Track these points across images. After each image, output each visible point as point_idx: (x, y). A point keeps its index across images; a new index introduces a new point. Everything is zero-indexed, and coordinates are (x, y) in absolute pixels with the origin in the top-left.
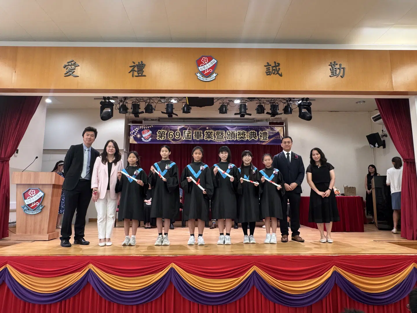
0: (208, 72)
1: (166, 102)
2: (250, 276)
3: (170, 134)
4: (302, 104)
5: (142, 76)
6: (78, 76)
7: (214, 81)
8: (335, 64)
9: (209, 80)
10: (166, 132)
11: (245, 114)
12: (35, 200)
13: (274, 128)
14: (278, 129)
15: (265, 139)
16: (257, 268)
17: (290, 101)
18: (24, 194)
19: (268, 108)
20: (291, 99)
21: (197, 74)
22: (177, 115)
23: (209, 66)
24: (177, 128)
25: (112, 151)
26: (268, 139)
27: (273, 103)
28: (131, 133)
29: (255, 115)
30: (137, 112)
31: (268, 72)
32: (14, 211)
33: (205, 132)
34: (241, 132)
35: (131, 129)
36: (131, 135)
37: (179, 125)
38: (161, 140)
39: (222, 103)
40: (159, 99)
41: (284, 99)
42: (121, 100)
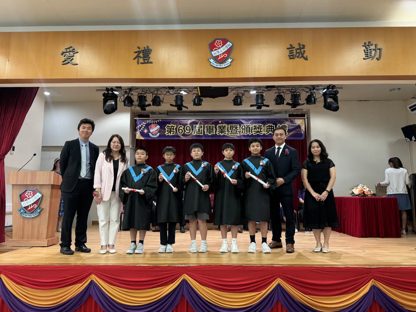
0: (222, 57)
1: (175, 94)
2: (274, 289)
3: (180, 129)
4: (328, 93)
5: (148, 63)
6: (77, 64)
7: (229, 67)
8: (370, 44)
9: (224, 67)
10: (176, 127)
11: (262, 105)
12: (32, 202)
13: (294, 120)
14: (299, 122)
16: (282, 281)
17: (313, 90)
18: (20, 195)
19: (288, 98)
20: (315, 87)
21: (210, 60)
22: (187, 108)
23: (223, 50)
24: (186, 123)
25: (117, 147)
27: (294, 92)
28: (138, 128)
29: (273, 107)
30: (144, 105)
31: (291, 56)
32: (10, 214)
33: (217, 126)
34: (257, 125)
35: (137, 123)
36: (138, 130)
37: (189, 119)
38: (170, 135)
39: (237, 94)
40: (167, 90)
41: (307, 87)
42: (125, 92)
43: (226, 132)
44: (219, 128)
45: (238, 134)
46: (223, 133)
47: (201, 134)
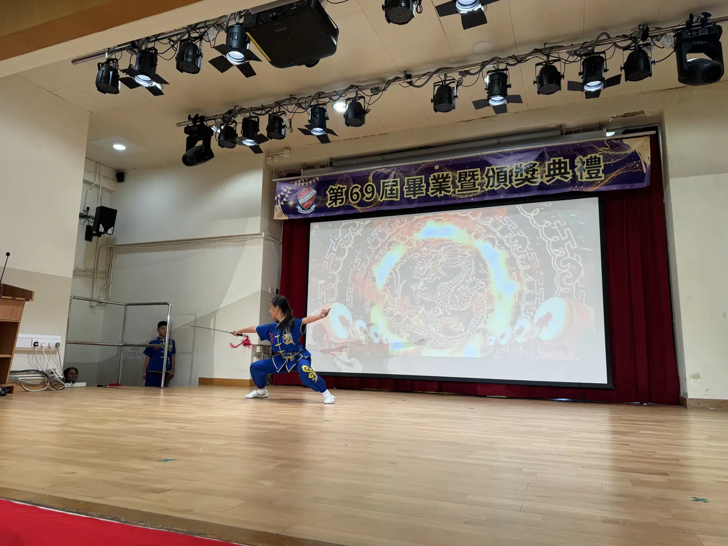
1: (311, 106)
3: (354, 191)
4: (687, 36)
10: (346, 189)
14: (635, 143)
15: (593, 176)
26: (603, 175)
28: (278, 198)
33: (430, 178)
34: (524, 164)
35: (277, 189)
36: (278, 203)
37: (372, 171)
38: (336, 206)
39: (441, 84)
40: (296, 101)
41: (625, 36)
42: (223, 119)
43: (450, 187)
44: (435, 181)
45: (477, 189)
46: (443, 192)
47: (395, 199)
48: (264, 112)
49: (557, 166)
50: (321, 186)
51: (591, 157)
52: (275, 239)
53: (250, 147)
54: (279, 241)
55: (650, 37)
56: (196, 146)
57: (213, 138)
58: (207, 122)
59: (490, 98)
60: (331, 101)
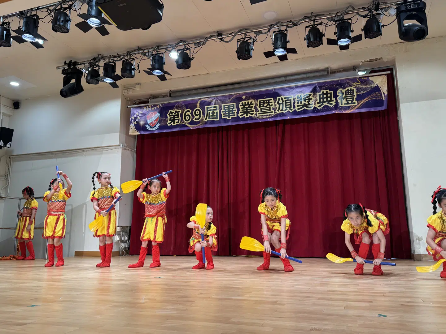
1: (152, 55)
3: (186, 114)
4: (403, 9)
14: (376, 80)
15: (350, 102)
26: (356, 102)
28: (132, 119)
33: (240, 105)
34: (303, 95)
35: (131, 113)
36: (132, 123)
37: (199, 99)
38: (174, 125)
39: (242, 40)
40: (142, 51)
41: (364, 8)
42: (90, 63)
43: (253, 111)
44: (243, 107)
45: (272, 112)
46: (249, 115)
47: (215, 120)
48: (119, 59)
49: (325, 96)
50: (164, 110)
51: (348, 89)
52: (130, 149)
53: (109, 83)
54: (134, 150)
55: (380, 9)
56: (71, 83)
57: (83, 77)
58: (79, 66)
59: (275, 50)
60: (167, 51)
